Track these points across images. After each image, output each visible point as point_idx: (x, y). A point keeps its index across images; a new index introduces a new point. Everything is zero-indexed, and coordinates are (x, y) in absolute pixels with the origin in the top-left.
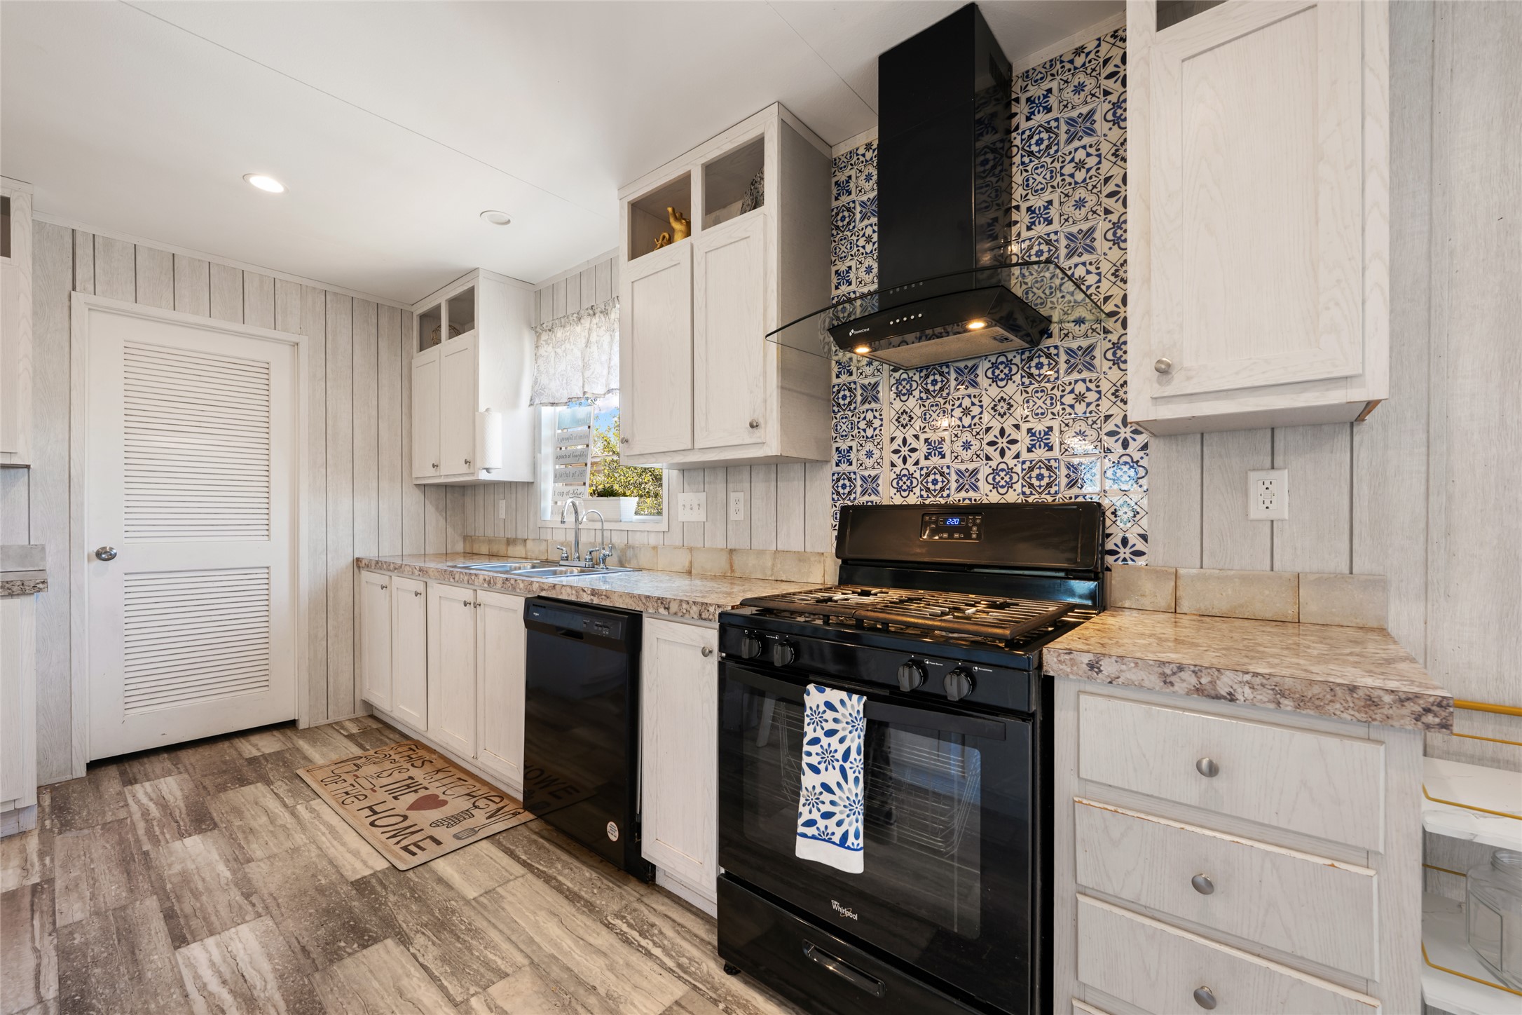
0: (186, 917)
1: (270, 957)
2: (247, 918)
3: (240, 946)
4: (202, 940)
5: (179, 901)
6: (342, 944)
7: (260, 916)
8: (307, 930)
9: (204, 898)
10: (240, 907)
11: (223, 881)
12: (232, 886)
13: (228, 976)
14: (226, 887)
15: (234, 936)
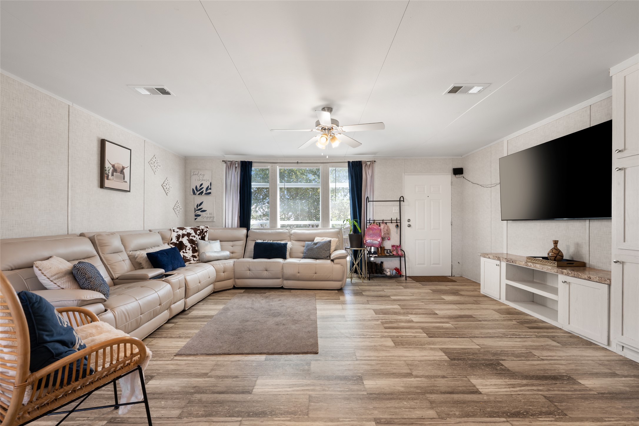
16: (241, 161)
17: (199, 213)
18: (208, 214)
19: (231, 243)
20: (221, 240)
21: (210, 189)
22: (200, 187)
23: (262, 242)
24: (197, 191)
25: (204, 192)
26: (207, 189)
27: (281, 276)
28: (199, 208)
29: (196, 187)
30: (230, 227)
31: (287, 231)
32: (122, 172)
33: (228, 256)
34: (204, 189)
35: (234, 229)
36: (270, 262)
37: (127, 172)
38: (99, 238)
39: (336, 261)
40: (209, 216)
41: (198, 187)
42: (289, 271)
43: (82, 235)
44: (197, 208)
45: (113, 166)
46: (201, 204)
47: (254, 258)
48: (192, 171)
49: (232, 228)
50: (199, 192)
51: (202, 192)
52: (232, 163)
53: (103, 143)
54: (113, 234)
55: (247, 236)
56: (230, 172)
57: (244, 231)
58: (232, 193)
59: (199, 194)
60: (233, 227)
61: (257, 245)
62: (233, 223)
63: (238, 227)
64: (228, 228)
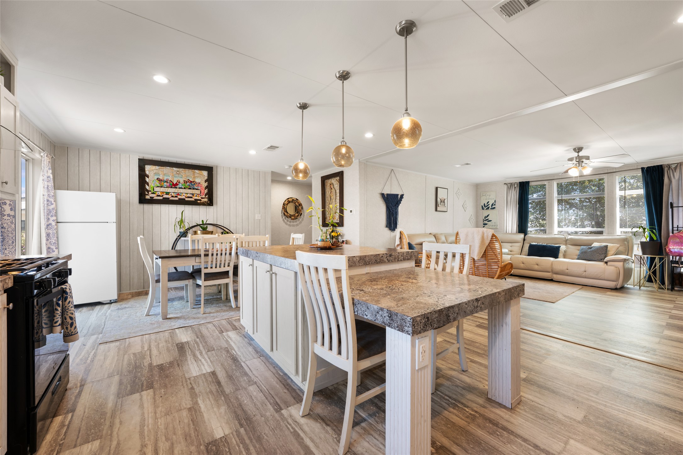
0: (213, 382)
1: (188, 365)
2: (193, 378)
3: (196, 369)
4: (207, 373)
5: (217, 389)
6: (167, 366)
7: (189, 378)
8: (176, 371)
9: (208, 390)
10: (195, 383)
11: (201, 397)
12: (198, 394)
13: (199, 362)
14: (200, 393)
15: (197, 372)
16: (519, 182)
17: (486, 222)
18: (493, 223)
19: (510, 244)
20: (503, 241)
21: (495, 205)
22: (487, 204)
23: (537, 244)
24: (485, 207)
25: (490, 207)
26: (492, 205)
27: (550, 271)
28: (486, 219)
29: (484, 204)
30: (510, 232)
31: (564, 236)
32: (444, 202)
33: (506, 253)
34: (490, 206)
35: (514, 234)
36: (541, 259)
37: (446, 201)
38: (437, 235)
39: (609, 263)
40: (494, 224)
41: (486, 204)
42: (557, 267)
43: (430, 234)
44: (485, 219)
45: (441, 200)
46: (488, 216)
47: (529, 255)
48: (482, 193)
49: (512, 234)
50: (486, 208)
51: (489, 208)
52: (511, 184)
53: (437, 188)
54: (442, 234)
55: (524, 240)
56: (511, 191)
57: (522, 236)
58: (512, 207)
59: (486, 209)
60: (513, 232)
61: (531, 247)
62: (513, 230)
63: (516, 232)
64: (509, 234)
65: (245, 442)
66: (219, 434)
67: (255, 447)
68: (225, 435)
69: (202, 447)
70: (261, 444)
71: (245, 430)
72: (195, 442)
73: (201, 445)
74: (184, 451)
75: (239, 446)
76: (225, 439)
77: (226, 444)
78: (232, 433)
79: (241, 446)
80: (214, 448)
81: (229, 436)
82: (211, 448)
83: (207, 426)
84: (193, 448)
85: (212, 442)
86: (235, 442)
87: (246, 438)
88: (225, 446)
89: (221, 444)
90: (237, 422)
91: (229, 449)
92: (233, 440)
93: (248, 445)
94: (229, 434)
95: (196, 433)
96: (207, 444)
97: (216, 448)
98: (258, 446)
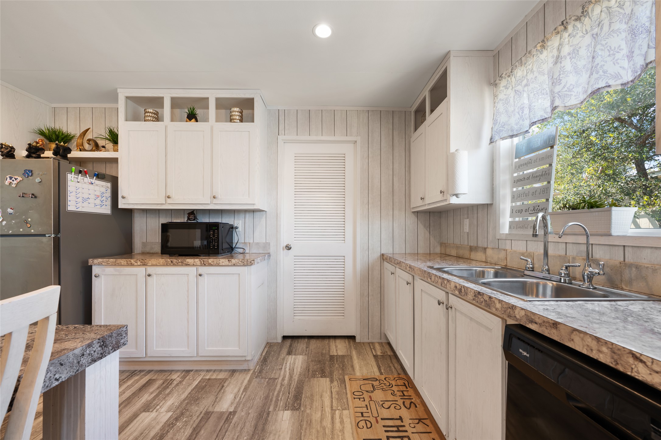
65: (276, 399)
66: (287, 414)
67: (273, 394)
68: (284, 410)
69: (302, 409)
70: (269, 393)
71: (269, 408)
72: (305, 415)
73: (302, 411)
74: (314, 412)
75: (281, 399)
76: (286, 408)
77: (287, 404)
78: (279, 410)
79: (279, 399)
80: (295, 405)
81: (282, 409)
82: (297, 405)
83: (292, 426)
84: (308, 411)
85: (294, 410)
86: (281, 403)
87: (273, 402)
88: (289, 403)
89: (290, 405)
90: (269, 418)
91: (287, 400)
92: (281, 404)
93: (276, 397)
94: (281, 410)
95: (302, 423)
96: (298, 410)
97: (294, 404)
98: (271, 394)
